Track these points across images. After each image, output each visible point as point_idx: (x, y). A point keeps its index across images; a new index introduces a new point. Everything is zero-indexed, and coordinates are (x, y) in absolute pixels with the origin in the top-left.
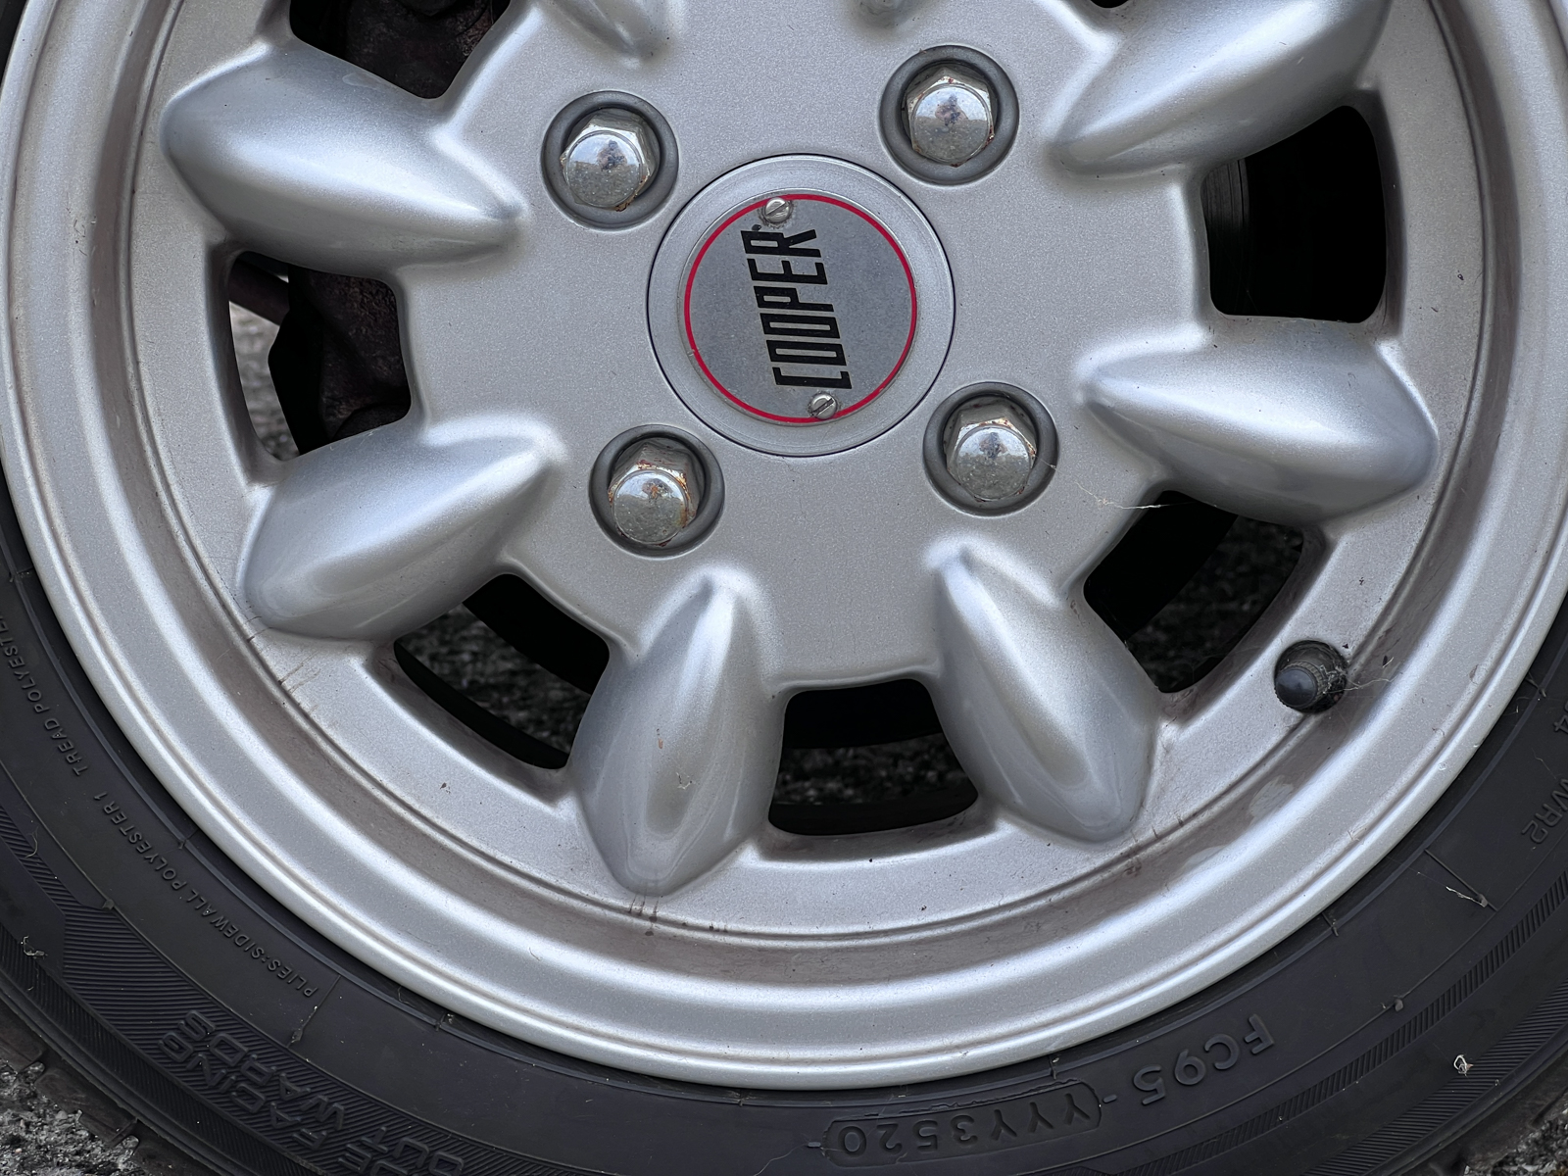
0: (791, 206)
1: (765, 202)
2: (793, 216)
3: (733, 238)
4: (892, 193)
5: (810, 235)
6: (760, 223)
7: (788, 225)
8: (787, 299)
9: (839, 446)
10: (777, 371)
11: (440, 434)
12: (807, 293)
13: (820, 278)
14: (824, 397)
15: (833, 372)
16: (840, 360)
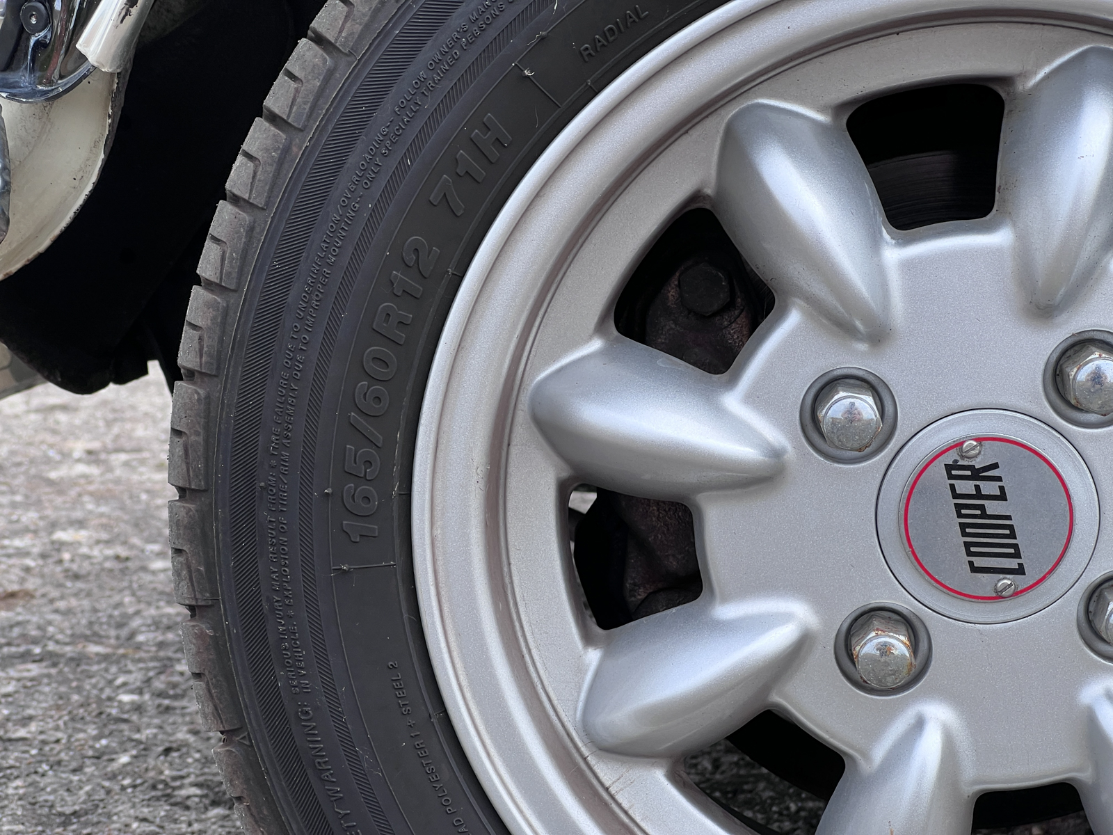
0: (981, 445)
1: (962, 443)
2: (982, 453)
3: (939, 470)
4: (1054, 435)
5: (995, 466)
6: (958, 458)
7: (978, 459)
8: (978, 512)
9: (1016, 616)
10: (971, 563)
11: (726, 611)
12: (992, 507)
13: (1002, 497)
14: (1005, 581)
15: (1012, 563)
16: (1017, 555)
